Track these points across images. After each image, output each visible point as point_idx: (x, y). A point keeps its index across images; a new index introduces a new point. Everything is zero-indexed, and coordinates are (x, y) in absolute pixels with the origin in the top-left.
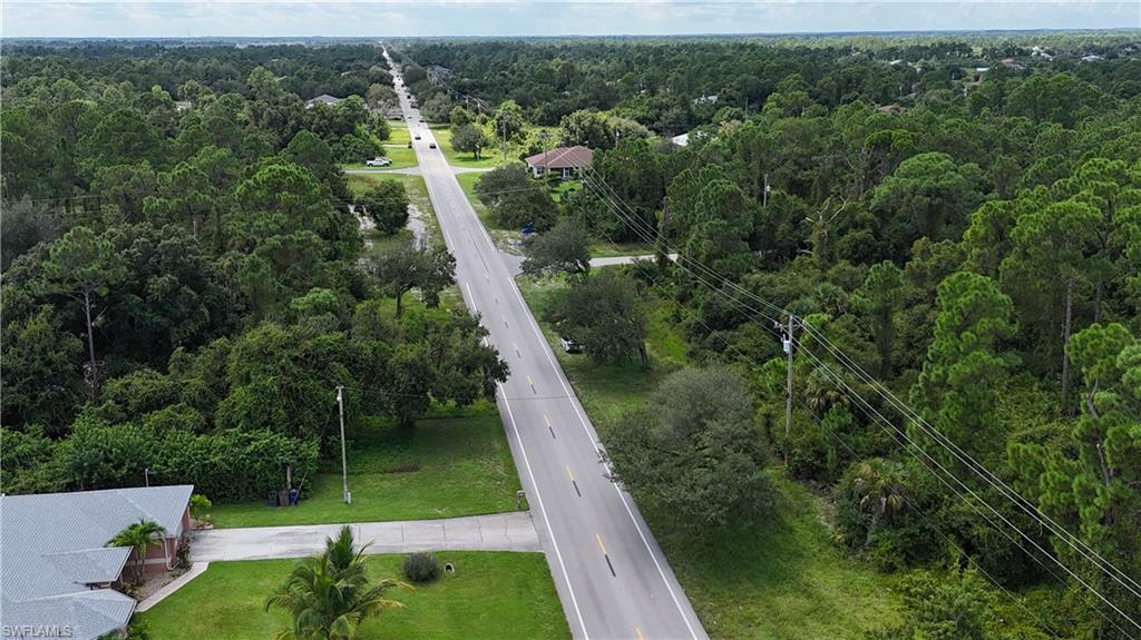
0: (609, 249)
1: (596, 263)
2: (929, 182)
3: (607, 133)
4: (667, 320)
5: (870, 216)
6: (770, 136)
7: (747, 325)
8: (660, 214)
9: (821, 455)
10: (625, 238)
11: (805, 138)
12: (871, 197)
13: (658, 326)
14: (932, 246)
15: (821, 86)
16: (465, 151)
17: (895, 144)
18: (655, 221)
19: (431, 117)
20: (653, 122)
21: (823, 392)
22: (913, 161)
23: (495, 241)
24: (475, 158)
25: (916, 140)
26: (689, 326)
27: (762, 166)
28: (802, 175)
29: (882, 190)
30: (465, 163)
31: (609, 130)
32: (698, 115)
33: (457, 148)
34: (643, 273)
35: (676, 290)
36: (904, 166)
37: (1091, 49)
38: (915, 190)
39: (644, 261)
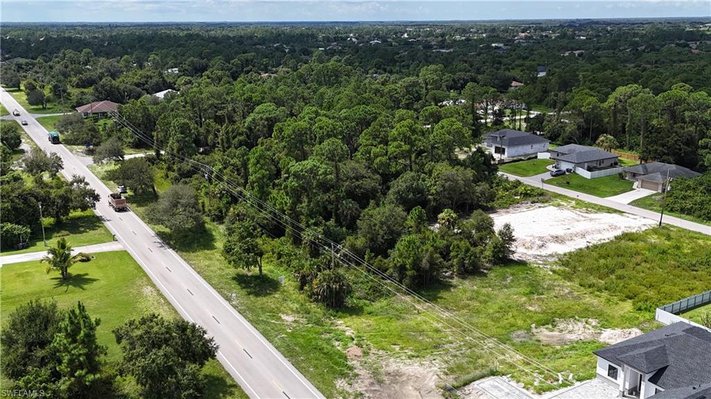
0: (131, 151)
1: (127, 157)
2: (267, 115)
3: (119, 93)
4: (162, 177)
5: (245, 130)
6: (203, 96)
7: (195, 175)
8: (154, 134)
9: (221, 212)
10: (138, 146)
11: (219, 96)
12: (245, 122)
13: (159, 180)
14: (265, 141)
15: (233, 64)
16: (37, 104)
17: (254, 99)
18: (152, 137)
19: (7, 85)
20: (144, 85)
21: (221, 192)
22: (260, 107)
23: (71, 151)
24: (44, 109)
25: (263, 98)
26: (172, 178)
27: (200, 110)
28: (219, 113)
29: (249, 119)
30: (38, 112)
31: (121, 91)
32: (168, 81)
33: (31, 104)
34: (151, 160)
35: (165, 166)
36: (257, 109)
37: (377, 36)
38: (262, 119)
39: (149, 155)
